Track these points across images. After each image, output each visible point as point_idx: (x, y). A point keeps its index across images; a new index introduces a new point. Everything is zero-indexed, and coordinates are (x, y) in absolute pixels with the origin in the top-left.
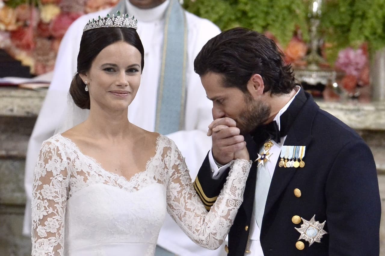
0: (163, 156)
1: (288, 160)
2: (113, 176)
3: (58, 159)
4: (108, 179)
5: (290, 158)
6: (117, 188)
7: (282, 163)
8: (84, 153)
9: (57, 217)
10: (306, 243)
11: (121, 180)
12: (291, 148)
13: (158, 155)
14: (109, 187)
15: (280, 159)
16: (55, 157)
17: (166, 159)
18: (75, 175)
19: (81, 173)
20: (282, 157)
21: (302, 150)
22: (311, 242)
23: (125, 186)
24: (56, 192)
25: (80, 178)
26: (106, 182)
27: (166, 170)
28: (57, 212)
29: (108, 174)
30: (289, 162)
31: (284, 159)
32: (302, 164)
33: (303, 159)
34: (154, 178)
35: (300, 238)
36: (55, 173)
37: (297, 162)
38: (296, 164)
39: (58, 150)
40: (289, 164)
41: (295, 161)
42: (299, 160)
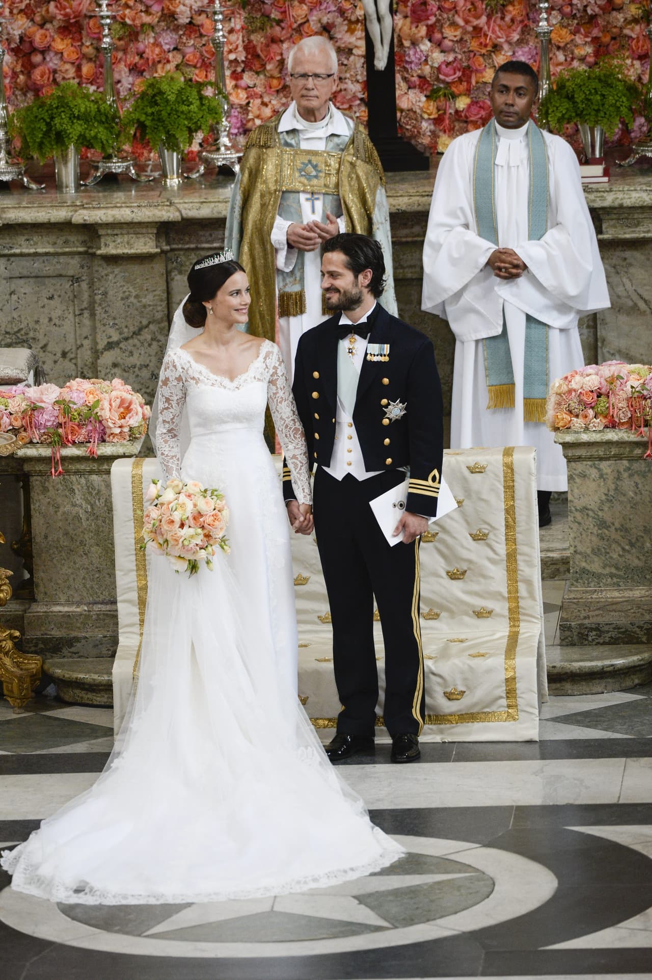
0: (265, 359)
1: (374, 355)
2: (219, 378)
3: (174, 369)
4: (214, 382)
5: (376, 354)
6: (222, 389)
7: (369, 357)
8: (196, 361)
9: (171, 410)
10: (390, 420)
11: (226, 381)
12: (376, 346)
13: (261, 358)
14: (215, 388)
15: (366, 354)
16: (171, 367)
17: (268, 361)
18: (189, 380)
19: (193, 378)
20: (369, 353)
21: (387, 348)
22: (393, 420)
23: (228, 387)
24: (171, 393)
25: (193, 382)
26: (213, 385)
27: (267, 370)
28: (172, 406)
29: (215, 377)
31: (371, 355)
32: (387, 359)
33: (388, 355)
34: (255, 378)
35: (387, 416)
36: (171, 379)
37: (383, 357)
38: (383, 359)
39: (174, 362)
40: (375, 359)
41: (381, 356)
42: (385, 355)
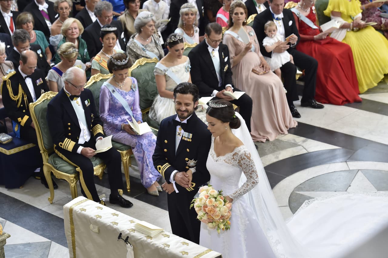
5: (186, 137)
7: (183, 138)
12: (187, 133)
15: (182, 136)
20: (184, 135)
21: (191, 135)
30: (186, 138)
31: (184, 137)
32: (191, 140)
33: (191, 139)
35: (188, 165)
37: (189, 139)
38: (188, 140)
40: (186, 139)
41: (188, 138)
42: (190, 139)
